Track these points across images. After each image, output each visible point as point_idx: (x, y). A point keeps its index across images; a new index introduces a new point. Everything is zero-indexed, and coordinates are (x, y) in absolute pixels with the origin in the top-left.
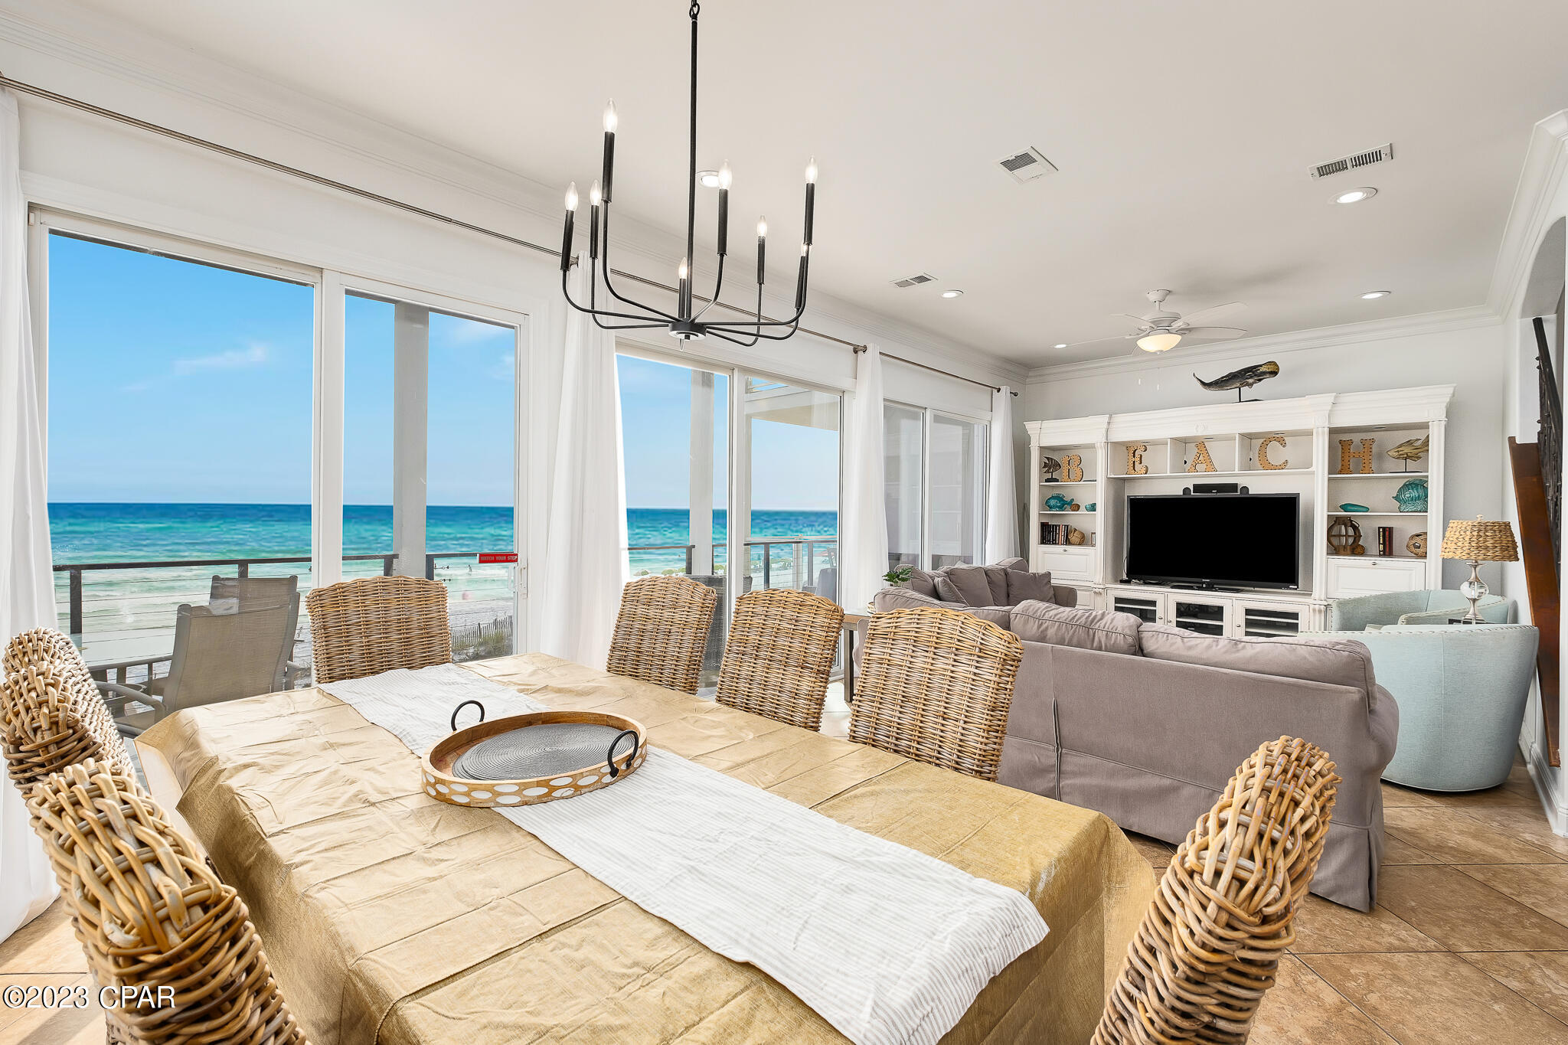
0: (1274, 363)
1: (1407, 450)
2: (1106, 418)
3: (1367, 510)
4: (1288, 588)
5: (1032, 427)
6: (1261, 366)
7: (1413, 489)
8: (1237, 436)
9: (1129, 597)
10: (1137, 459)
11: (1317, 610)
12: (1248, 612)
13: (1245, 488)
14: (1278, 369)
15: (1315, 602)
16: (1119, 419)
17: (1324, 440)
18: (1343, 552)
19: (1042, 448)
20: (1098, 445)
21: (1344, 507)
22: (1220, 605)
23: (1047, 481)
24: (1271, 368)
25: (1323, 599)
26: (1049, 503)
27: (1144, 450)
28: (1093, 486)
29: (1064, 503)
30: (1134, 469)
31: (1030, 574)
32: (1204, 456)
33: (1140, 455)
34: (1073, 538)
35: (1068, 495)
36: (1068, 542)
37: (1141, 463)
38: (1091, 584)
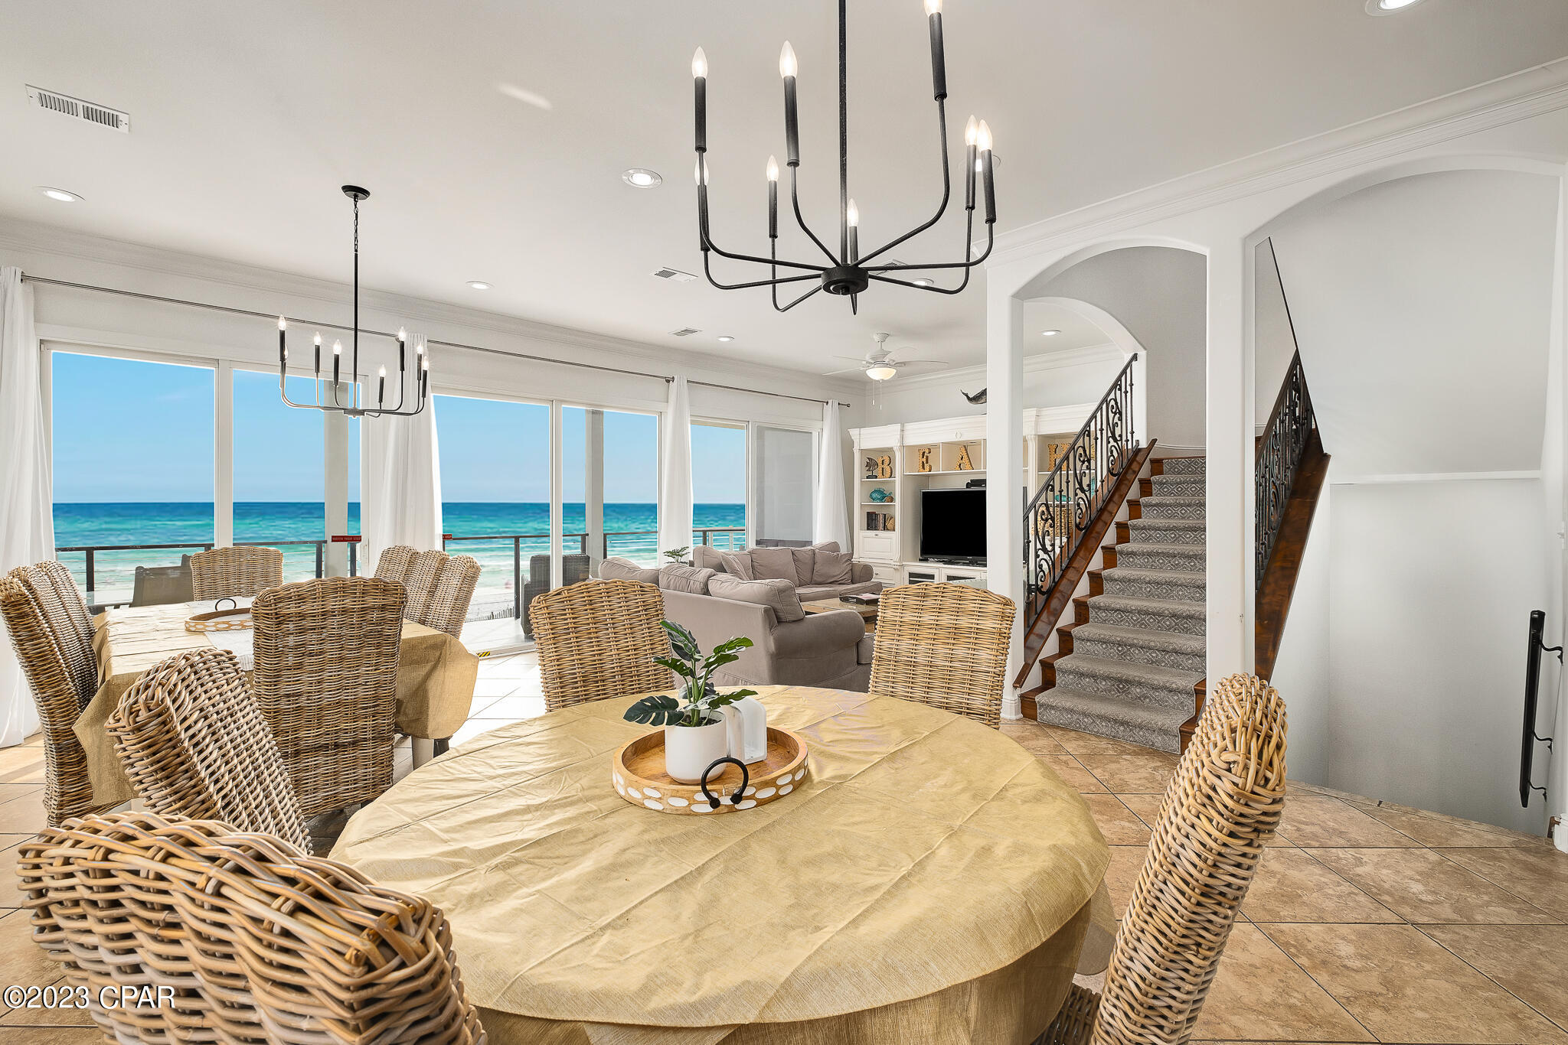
2: (898, 427)
5: (854, 433)
8: (983, 441)
9: (925, 573)
10: (924, 460)
16: (909, 427)
17: (1033, 445)
19: (863, 451)
20: (895, 449)
23: (867, 478)
26: (871, 496)
27: (929, 453)
28: (894, 482)
29: (885, 496)
30: (923, 468)
31: (835, 554)
32: (965, 456)
33: (927, 457)
34: (889, 525)
35: (886, 489)
36: (885, 528)
37: (927, 463)
38: (892, 562)
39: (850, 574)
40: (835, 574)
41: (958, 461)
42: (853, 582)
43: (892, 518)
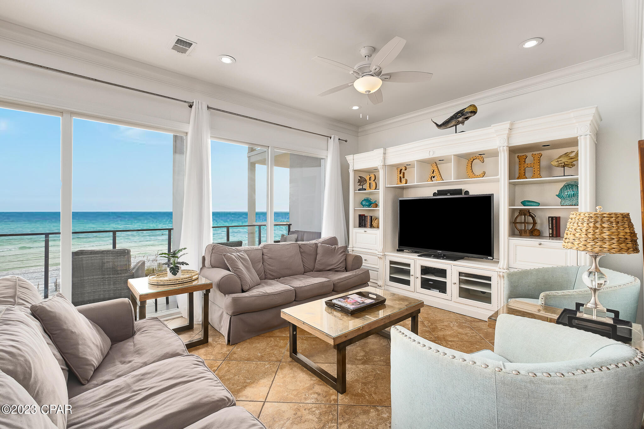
0: (474, 106)
1: (564, 160)
2: (381, 151)
3: (539, 204)
4: (487, 259)
5: (349, 158)
6: (466, 109)
7: (569, 189)
8: (453, 156)
9: (402, 262)
10: (402, 175)
11: (501, 275)
12: (460, 274)
13: (467, 192)
14: (476, 109)
15: (500, 270)
16: (390, 150)
17: (505, 156)
18: (524, 234)
19: (355, 171)
20: (379, 168)
21: (524, 203)
22: (445, 269)
23: (359, 190)
24: (472, 109)
25: (505, 268)
26: (361, 203)
27: (406, 170)
28: (378, 193)
29: (371, 203)
30: (401, 181)
31: (333, 247)
32: (436, 170)
33: (404, 173)
34: (374, 224)
35: (372, 197)
36: (371, 226)
37: (404, 177)
38: (376, 252)
39: (344, 263)
40: (333, 263)
41: (430, 174)
42: (346, 270)
43: (377, 218)
